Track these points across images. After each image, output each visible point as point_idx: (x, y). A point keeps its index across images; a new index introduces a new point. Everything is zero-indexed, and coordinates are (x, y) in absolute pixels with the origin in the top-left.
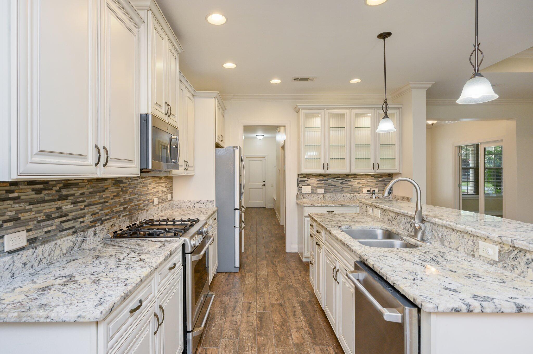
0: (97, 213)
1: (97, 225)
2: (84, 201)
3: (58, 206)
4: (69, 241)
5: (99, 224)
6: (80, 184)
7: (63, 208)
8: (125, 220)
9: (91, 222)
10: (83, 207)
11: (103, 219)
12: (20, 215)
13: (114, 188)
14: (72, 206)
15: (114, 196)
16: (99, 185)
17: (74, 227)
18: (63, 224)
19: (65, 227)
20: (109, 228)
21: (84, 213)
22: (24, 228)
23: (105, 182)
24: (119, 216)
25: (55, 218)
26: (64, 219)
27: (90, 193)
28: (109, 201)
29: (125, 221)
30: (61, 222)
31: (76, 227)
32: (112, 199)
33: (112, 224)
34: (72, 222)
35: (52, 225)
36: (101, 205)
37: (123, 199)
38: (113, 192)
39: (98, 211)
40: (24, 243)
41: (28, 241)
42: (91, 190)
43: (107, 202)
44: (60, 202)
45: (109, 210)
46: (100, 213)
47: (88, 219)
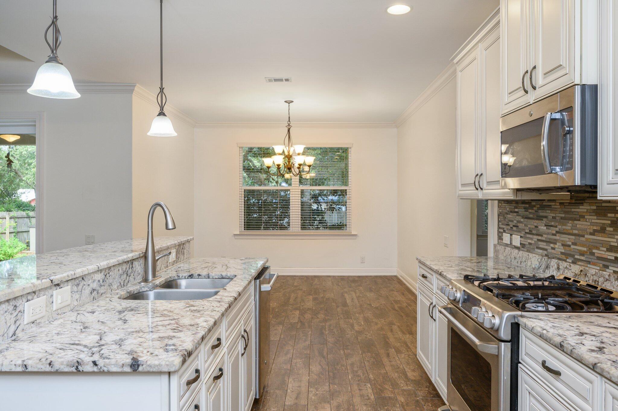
0: (569, 246)
1: (568, 260)
2: (556, 227)
3: (536, 224)
4: (536, 259)
5: (571, 261)
6: (553, 206)
7: (539, 227)
8: (607, 277)
9: (562, 253)
10: (554, 232)
11: (576, 257)
12: (518, 224)
13: (595, 217)
14: (545, 228)
15: (595, 231)
16: (573, 210)
17: (546, 250)
18: (540, 243)
19: (541, 246)
20: (577, 273)
21: (555, 240)
22: (519, 234)
23: (581, 207)
24: (607, 267)
25: (533, 234)
26: (540, 238)
27: (562, 218)
28: (586, 236)
29: (607, 280)
30: (538, 240)
31: (549, 250)
32: (591, 234)
33: (581, 269)
34: (545, 244)
35: (531, 239)
36: (573, 237)
37: (615, 240)
38: (592, 224)
39: (570, 243)
40: (519, 245)
41: (521, 244)
42: (563, 215)
43: (583, 236)
44: (537, 221)
45: (585, 249)
46: (572, 247)
47: (559, 249)
